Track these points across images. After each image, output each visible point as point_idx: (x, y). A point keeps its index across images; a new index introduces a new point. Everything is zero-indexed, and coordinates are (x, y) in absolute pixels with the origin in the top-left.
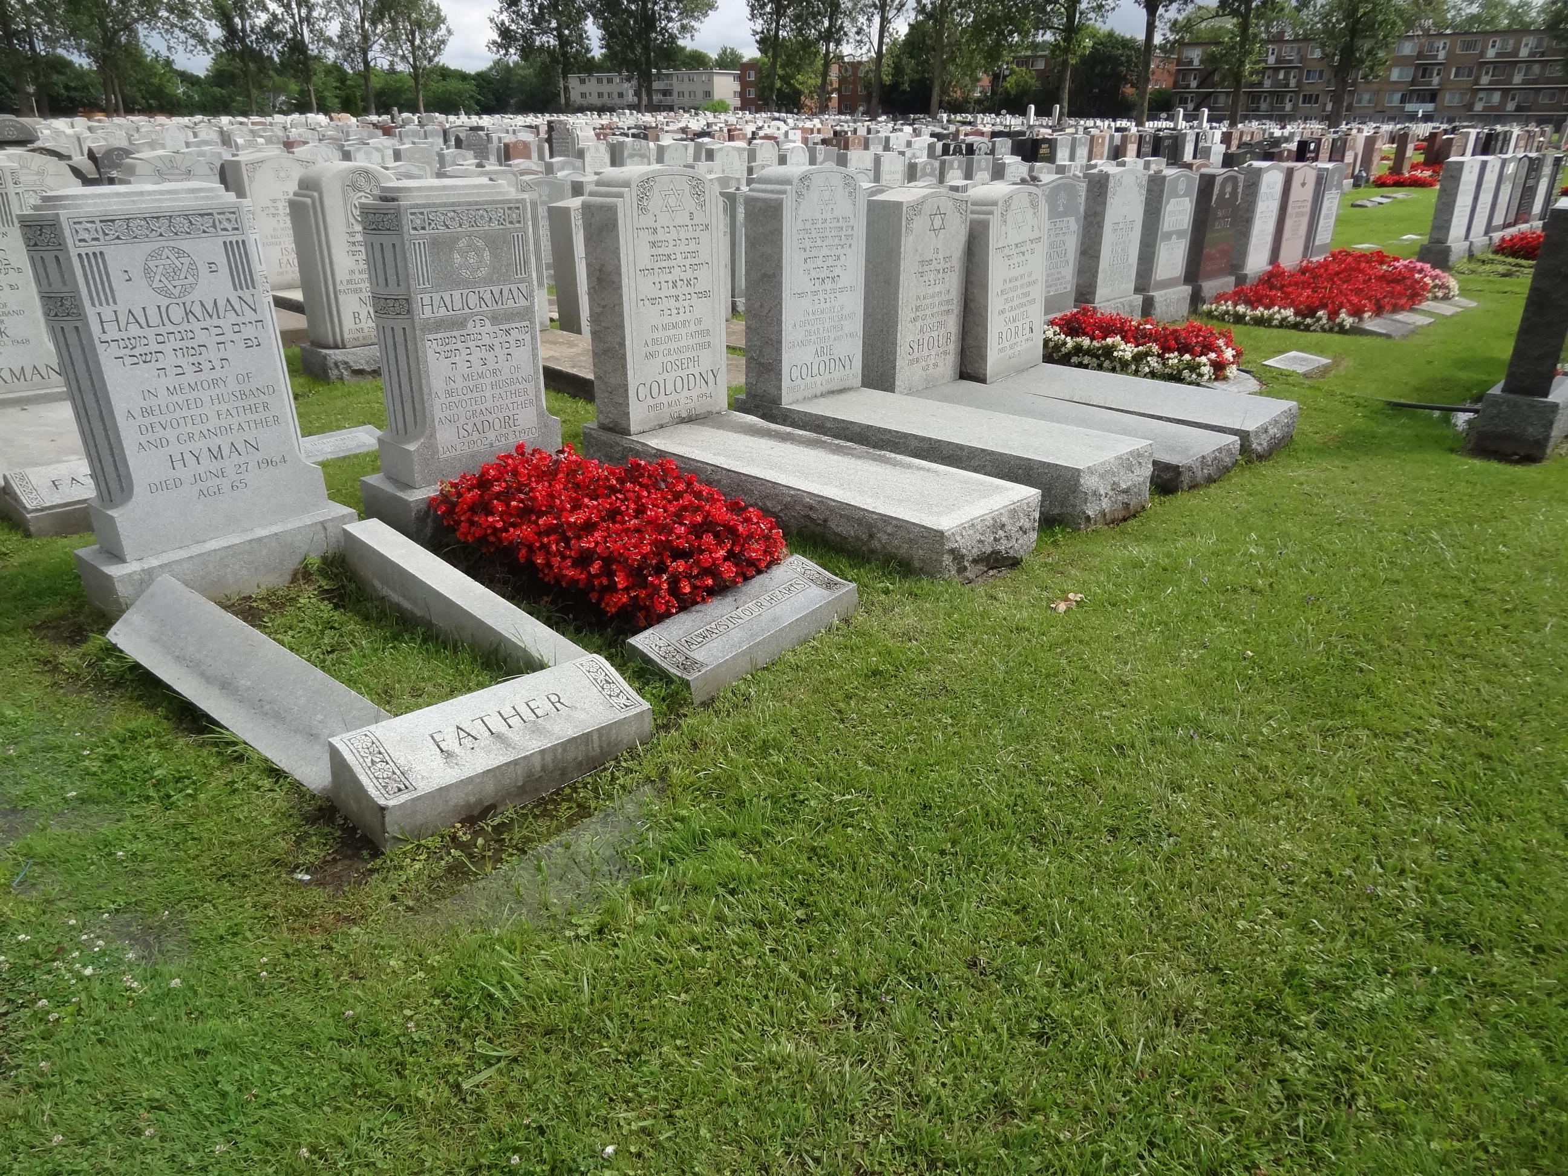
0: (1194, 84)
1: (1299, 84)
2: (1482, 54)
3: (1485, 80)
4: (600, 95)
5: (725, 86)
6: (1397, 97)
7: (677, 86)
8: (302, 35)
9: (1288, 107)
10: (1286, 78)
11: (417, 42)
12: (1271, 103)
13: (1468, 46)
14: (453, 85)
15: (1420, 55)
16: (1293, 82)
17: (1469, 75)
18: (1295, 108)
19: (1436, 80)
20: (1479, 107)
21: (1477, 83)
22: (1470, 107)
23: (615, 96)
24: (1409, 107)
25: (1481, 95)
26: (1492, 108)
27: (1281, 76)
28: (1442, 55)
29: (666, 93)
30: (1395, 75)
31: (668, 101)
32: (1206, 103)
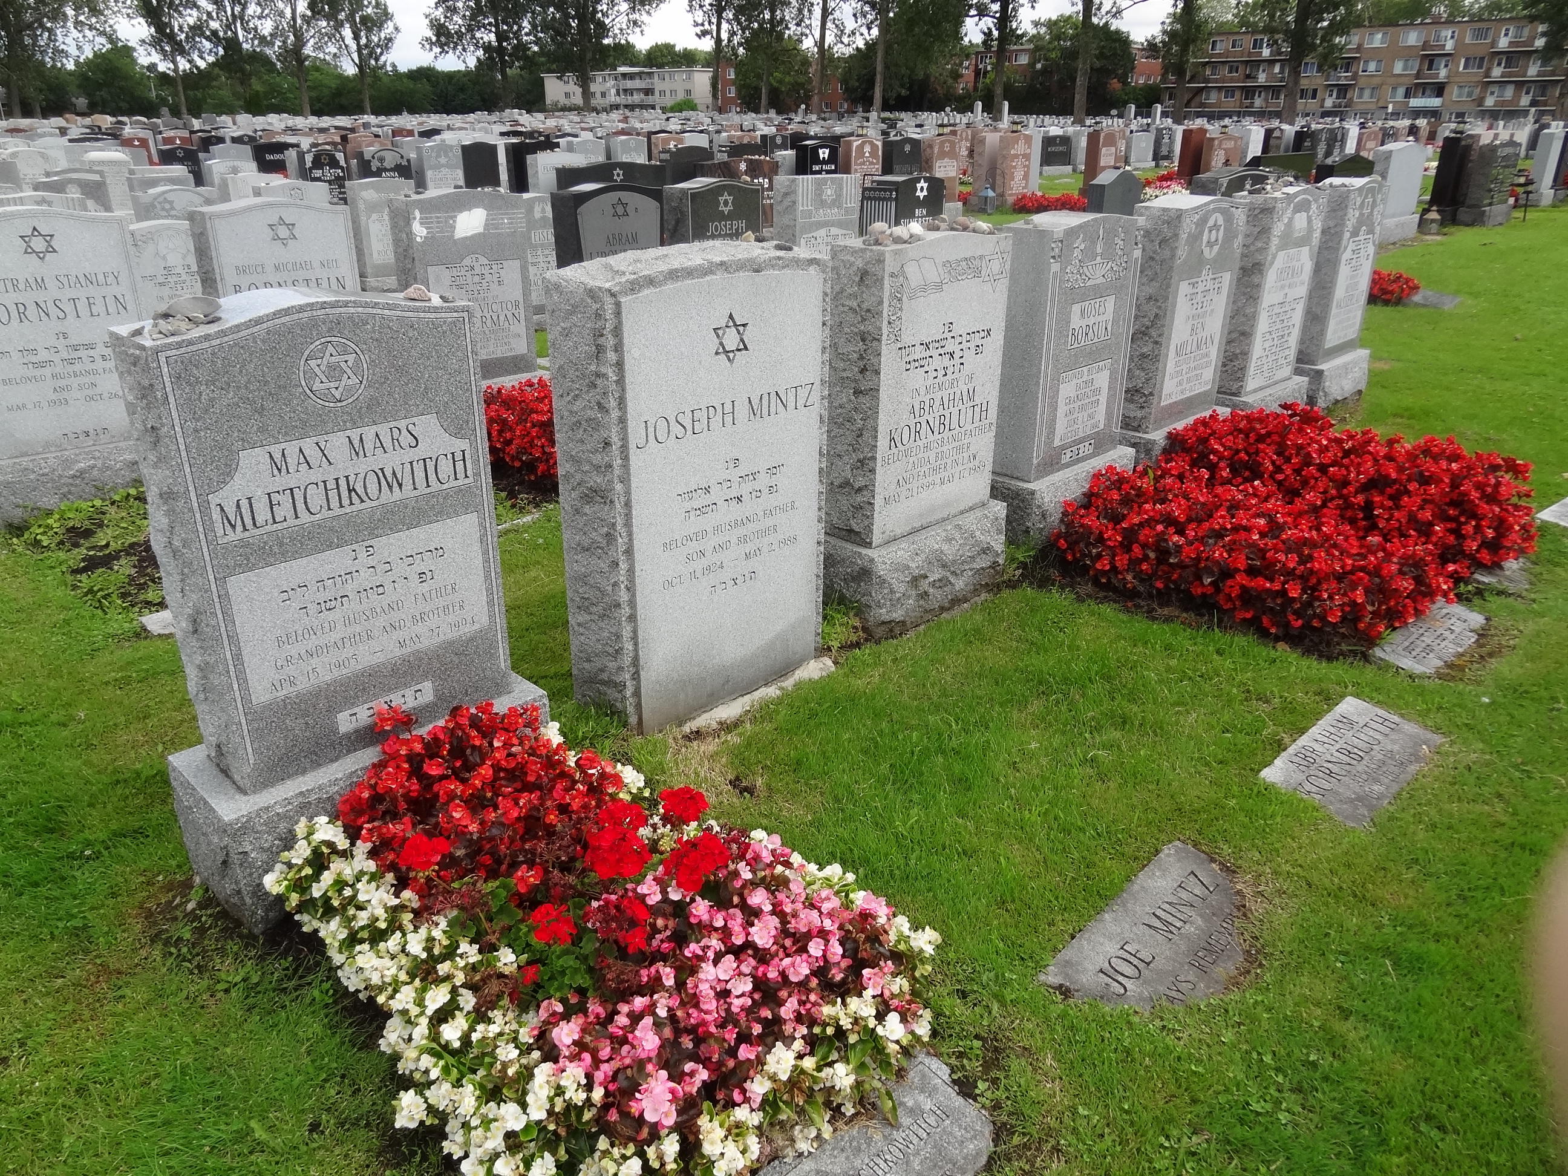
2: (1494, 43)
3: (1497, 72)
6: (1401, 91)
8: (236, 33)
12: (1266, 100)
13: (1479, 34)
15: (1425, 46)
17: (1480, 67)
19: (1443, 73)
20: (1490, 102)
21: (1487, 75)
22: (1480, 101)
24: (1415, 102)
25: (1492, 88)
26: (1503, 103)
27: (1277, 69)
28: (1449, 46)
29: (648, 92)
30: (1398, 68)
31: (650, 100)
32: (1197, 100)
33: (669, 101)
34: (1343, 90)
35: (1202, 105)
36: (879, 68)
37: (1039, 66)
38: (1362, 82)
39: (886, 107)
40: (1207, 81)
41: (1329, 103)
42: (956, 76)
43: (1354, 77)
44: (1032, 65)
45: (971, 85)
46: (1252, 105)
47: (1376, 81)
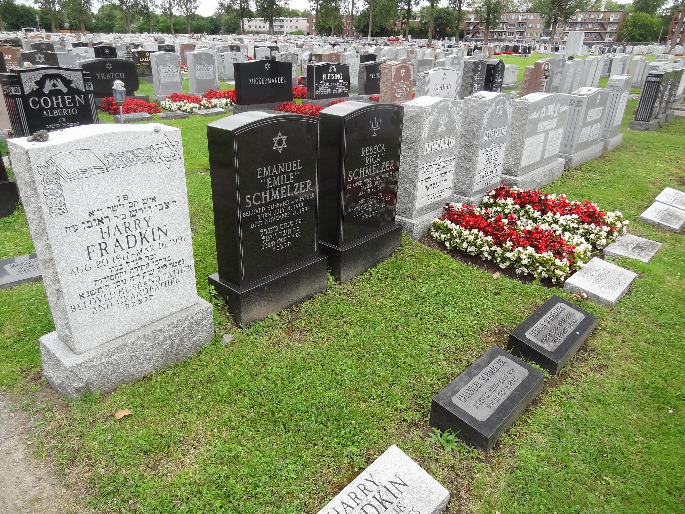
0: (472, 28)
1: (507, 29)
3: (567, 29)
4: (256, 27)
5: (303, 24)
6: (539, 35)
7: (285, 24)
9: (503, 37)
10: (503, 26)
11: (188, 6)
12: (498, 35)
14: (201, 22)
16: (505, 28)
17: (562, 27)
18: (506, 36)
21: (564, 30)
22: (562, 38)
23: (262, 27)
24: (544, 38)
29: (281, 26)
30: (538, 27)
31: (282, 29)
32: (476, 35)
33: (289, 30)
34: (521, 33)
35: (477, 37)
36: (370, 23)
37: (423, 22)
38: (527, 31)
39: (372, 35)
40: (479, 29)
41: (517, 37)
42: (395, 25)
43: (525, 29)
44: (421, 21)
45: (400, 28)
46: (493, 37)
47: (532, 31)
